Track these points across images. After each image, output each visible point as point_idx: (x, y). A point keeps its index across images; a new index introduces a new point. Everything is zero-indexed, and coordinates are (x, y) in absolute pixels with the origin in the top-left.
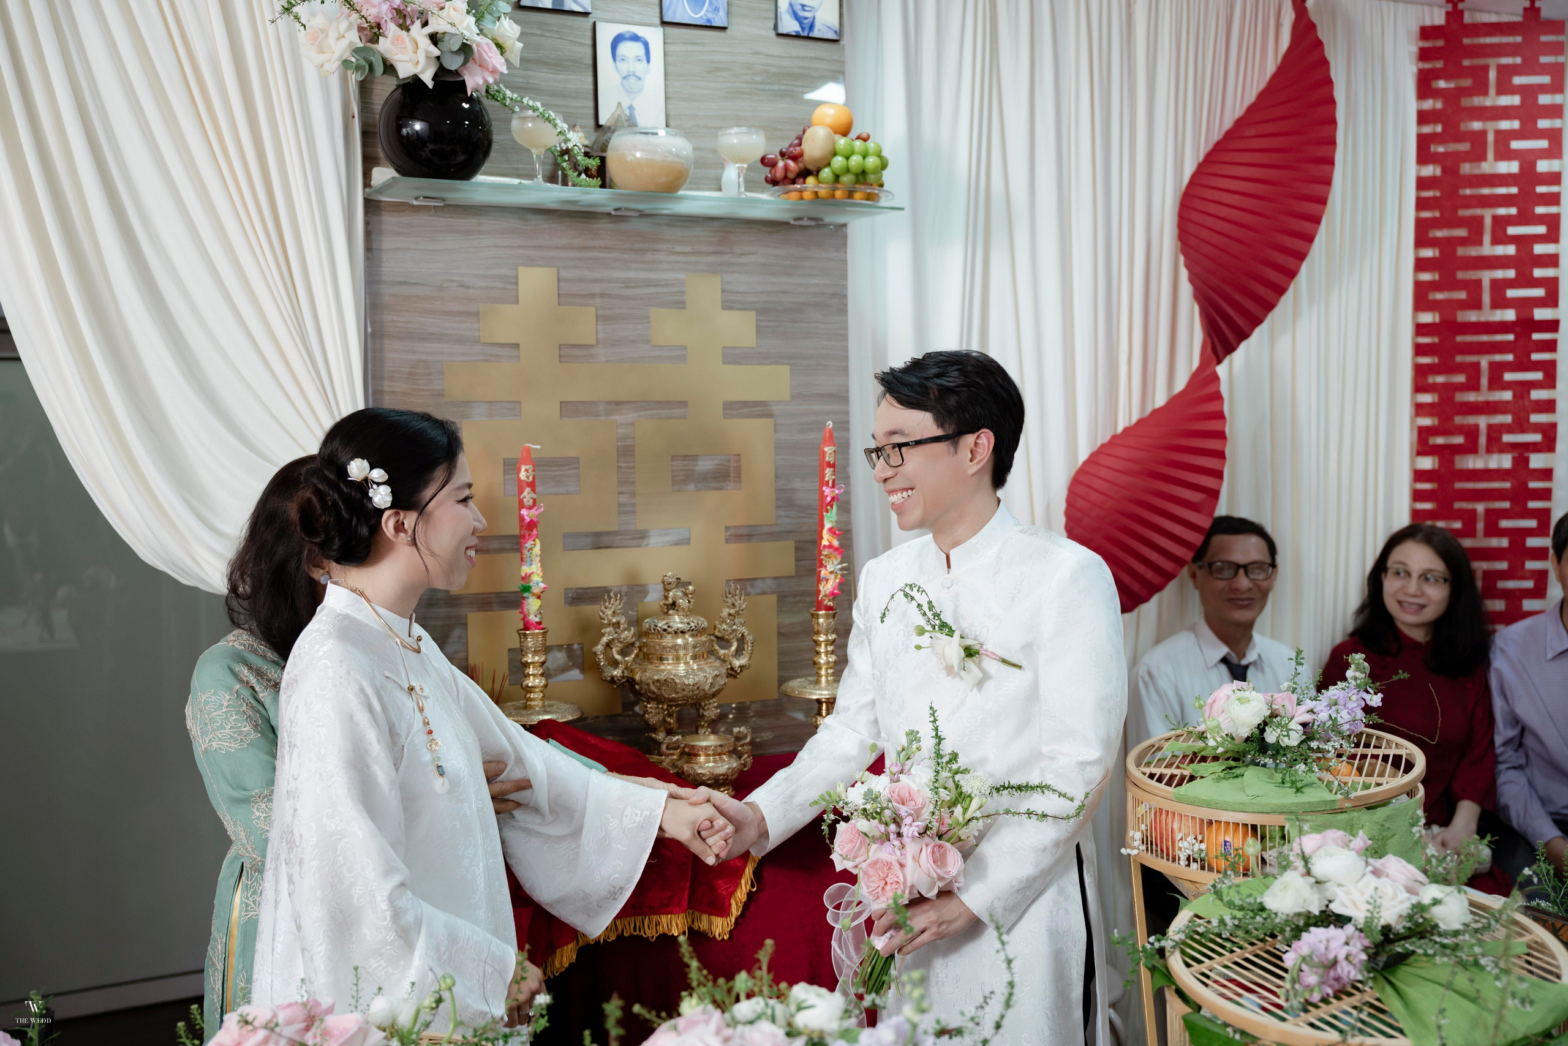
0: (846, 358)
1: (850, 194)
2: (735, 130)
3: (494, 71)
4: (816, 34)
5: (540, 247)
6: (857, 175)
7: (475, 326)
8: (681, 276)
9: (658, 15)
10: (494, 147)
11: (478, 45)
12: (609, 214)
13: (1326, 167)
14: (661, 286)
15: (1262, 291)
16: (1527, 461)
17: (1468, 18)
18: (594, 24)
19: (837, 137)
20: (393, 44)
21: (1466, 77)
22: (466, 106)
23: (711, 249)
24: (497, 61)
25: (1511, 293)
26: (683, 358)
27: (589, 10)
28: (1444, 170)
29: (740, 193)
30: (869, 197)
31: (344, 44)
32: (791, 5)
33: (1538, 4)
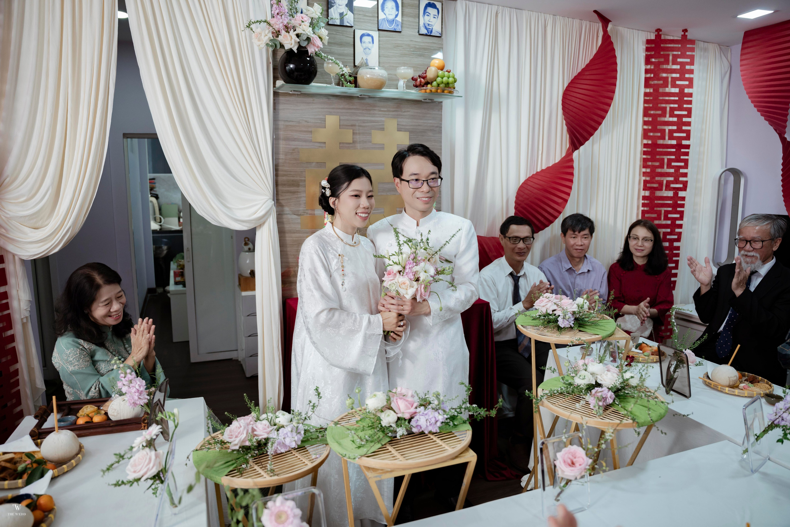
0: (441, 149)
1: (443, 91)
2: (403, 67)
3: (318, 47)
4: (433, 34)
5: (333, 108)
6: (446, 84)
7: (311, 136)
8: (383, 119)
9: (377, 27)
10: (318, 73)
11: (312, 38)
12: (358, 97)
13: (613, 87)
14: (376, 122)
15: (589, 129)
16: (678, 194)
17: (663, 37)
19: (439, 71)
20: (284, 38)
21: (662, 58)
22: (308, 59)
23: (394, 110)
24: (319, 43)
25: (675, 135)
26: (383, 148)
27: (353, 25)
28: (653, 90)
29: (404, 90)
30: (450, 92)
31: (267, 38)
32: (424, 24)
33: (686, 34)
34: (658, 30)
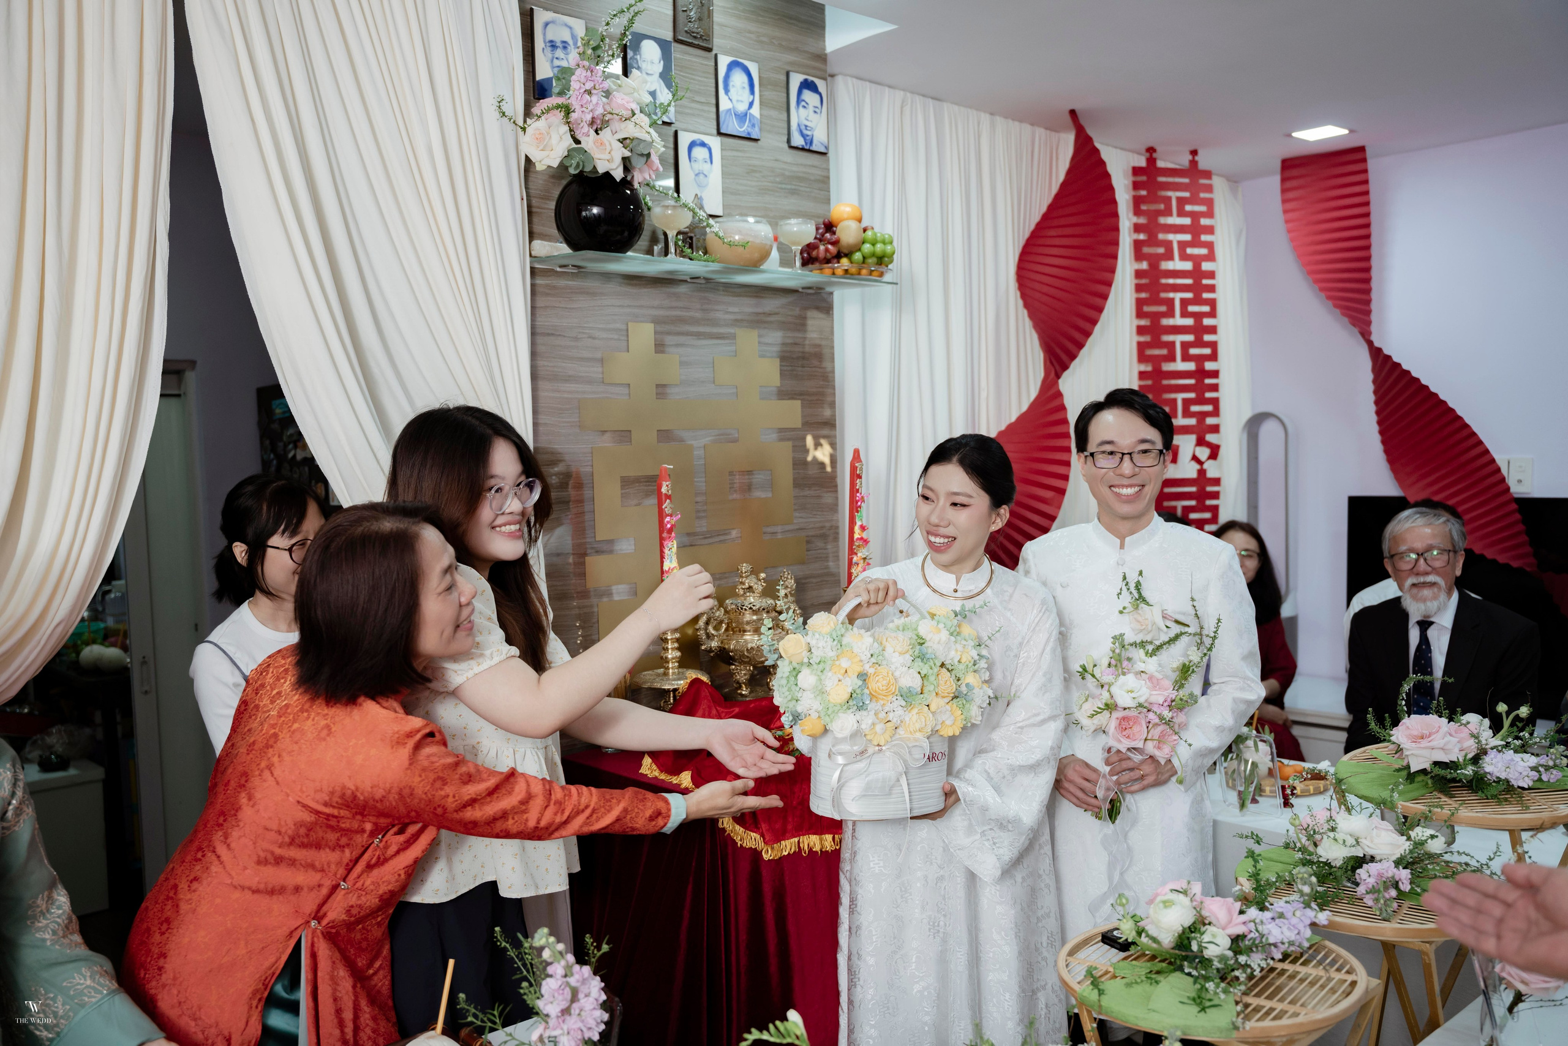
1: (871, 273)
2: (793, 221)
4: (814, 148)
5: (641, 307)
6: (877, 258)
7: (602, 369)
8: (731, 330)
9: (715, 127)
12: (686, 281)
14: (720, 338)
17: (1161, 164)
18: (676, 133)
20: (595, 145)
21: (1160, 203)
23: (750, 310)
25: (1193, 351)
26: (735, 395)
27: (674, 121)
28: (1149, 266)
30: (880, 274)
31: (564, 144)
32: (799, 125)
33: (1197, 158)
34: (1151, 150)
